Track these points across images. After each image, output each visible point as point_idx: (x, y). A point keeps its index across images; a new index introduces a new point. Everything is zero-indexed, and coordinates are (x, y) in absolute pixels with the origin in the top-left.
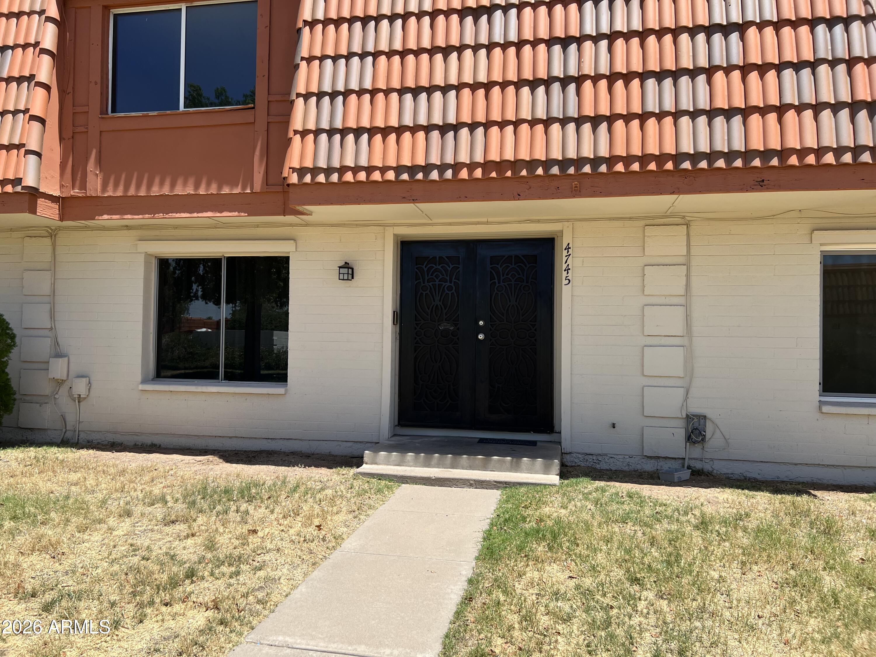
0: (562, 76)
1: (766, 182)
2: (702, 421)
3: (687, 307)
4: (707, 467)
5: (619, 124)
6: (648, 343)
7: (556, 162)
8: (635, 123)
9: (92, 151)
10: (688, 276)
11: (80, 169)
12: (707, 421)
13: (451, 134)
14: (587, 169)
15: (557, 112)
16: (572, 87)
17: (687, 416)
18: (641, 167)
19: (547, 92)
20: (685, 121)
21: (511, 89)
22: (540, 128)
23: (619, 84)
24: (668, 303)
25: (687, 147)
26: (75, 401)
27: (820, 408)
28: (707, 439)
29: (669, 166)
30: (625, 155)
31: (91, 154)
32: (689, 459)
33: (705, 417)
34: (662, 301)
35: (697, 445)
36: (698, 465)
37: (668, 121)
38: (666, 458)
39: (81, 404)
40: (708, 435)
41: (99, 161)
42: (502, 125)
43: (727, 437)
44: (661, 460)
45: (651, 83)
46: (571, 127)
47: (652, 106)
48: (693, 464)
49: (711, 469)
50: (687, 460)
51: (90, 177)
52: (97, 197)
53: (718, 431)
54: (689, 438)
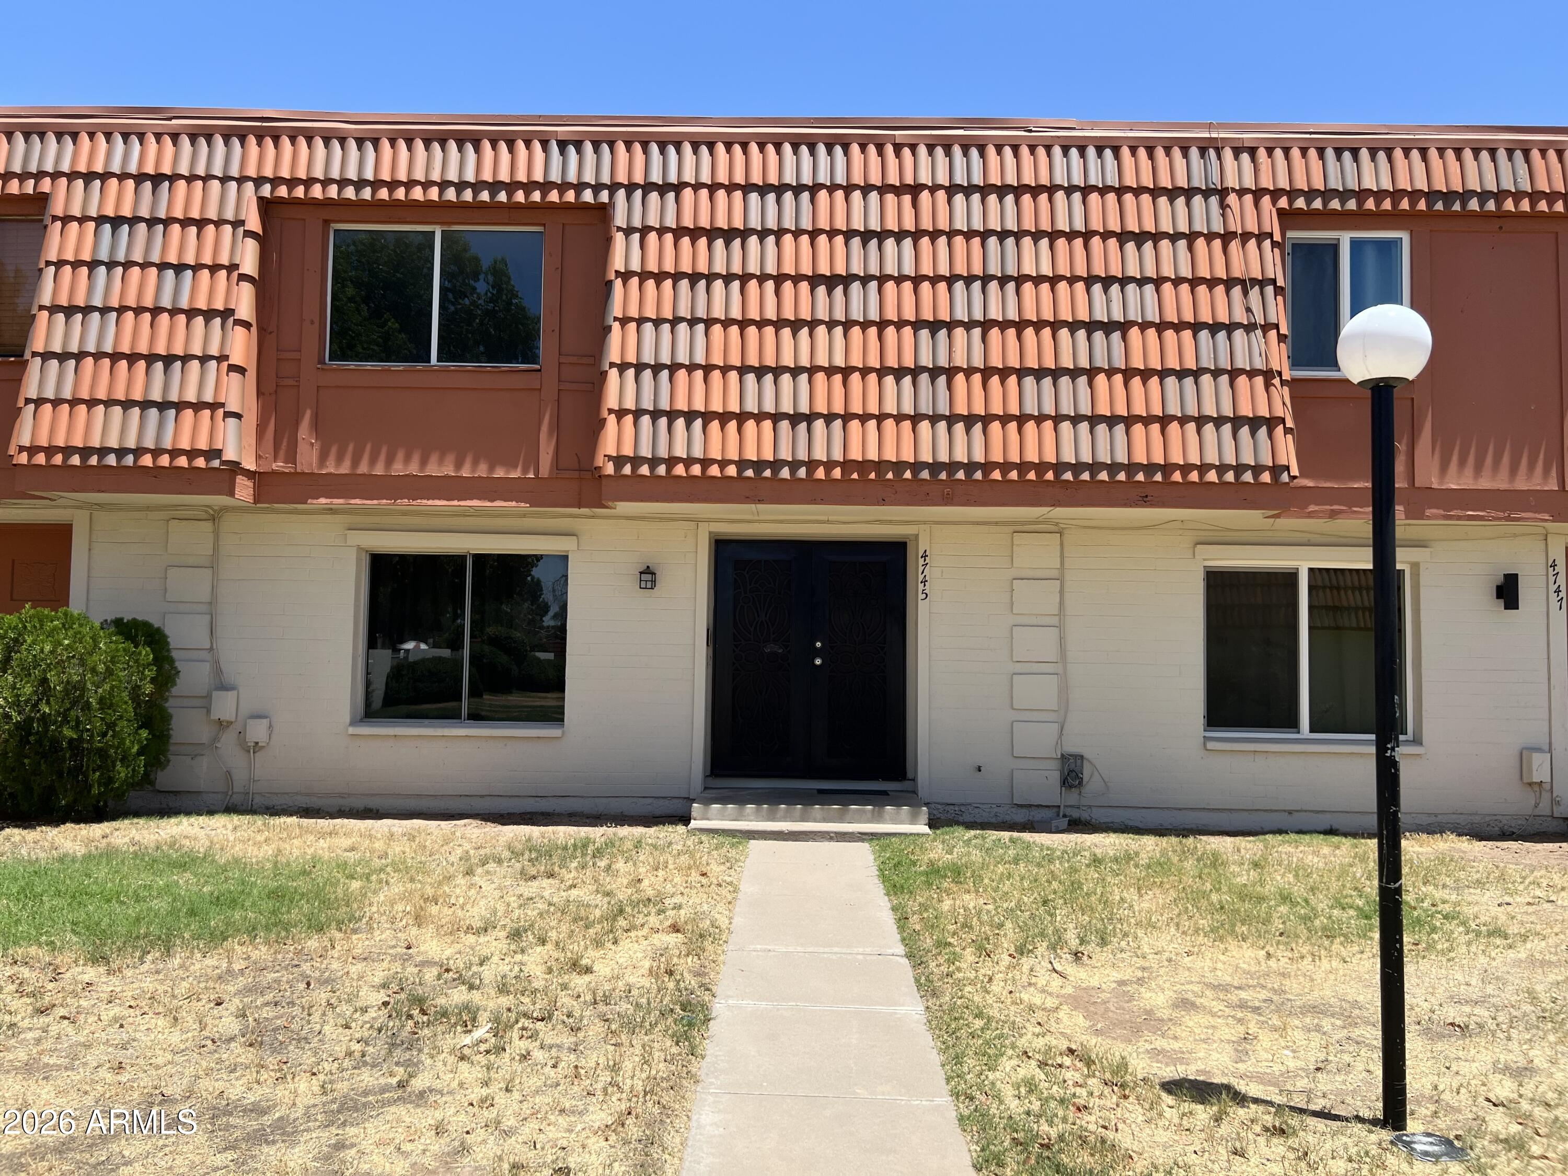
0: (931, 366)
1: (1149, 498)
2: (1079, 762)
3: (1060, 627)
4: (1085, 816)
5: (995, 426)
6: (1016, 671)
7: (925, 465)
8: (1013, 426)
9: (305, 411)
10: (1062, 592)
11: (286, 435)
12: (1085, 761)
13: (804, 425)
14: (961, 475)
15: (925, 408)
16: (942, 380)
17: (1062, 755)
18: (1019, 475)
19: (914, 383)
20: (1066, 426)
21: (873, 377)
22: (907, 424)
23: (995, 380)
24: (1040, 624)
25: (1068, 457)
26: (249, 752)
27: (1205, 744)
28: (1084, 783)
29: (1050, 476)
30: (1002, 461)
31: (303, 416)
32: (1066, 806)
33: (1082, 757)
34: (1034, 621)
35: (1073, 789)
36: (1075, 814)
37: (1048, 425)
38: (1038, 806)
39: (257, 754)
40: (1086, 777)
41: (316, 426)
42: (864, 418)
43: (1107, 780)
44: (1033, 808)
45: (1029, 381)
46: (942, 425)
47: (1031, 408)
48: (1069, 811)
49: (1089, 818)
50: (1062, 807)
51: (302, 448)
52: (312, 474)
53: (1096, 773)
54: (1065, 782)
